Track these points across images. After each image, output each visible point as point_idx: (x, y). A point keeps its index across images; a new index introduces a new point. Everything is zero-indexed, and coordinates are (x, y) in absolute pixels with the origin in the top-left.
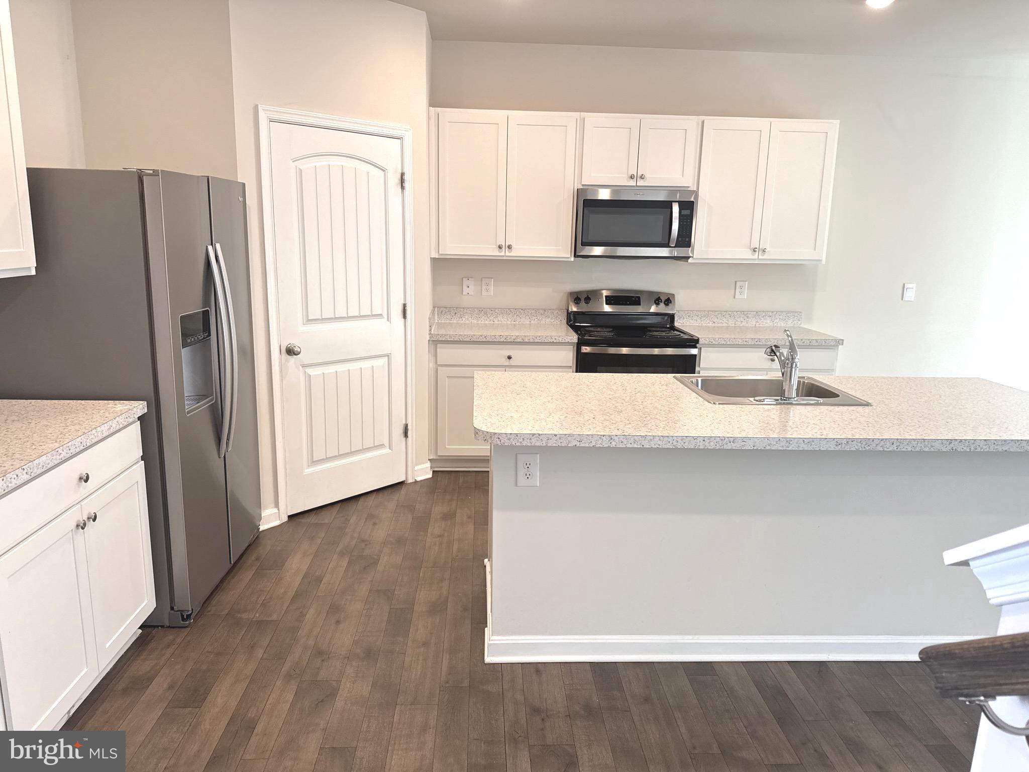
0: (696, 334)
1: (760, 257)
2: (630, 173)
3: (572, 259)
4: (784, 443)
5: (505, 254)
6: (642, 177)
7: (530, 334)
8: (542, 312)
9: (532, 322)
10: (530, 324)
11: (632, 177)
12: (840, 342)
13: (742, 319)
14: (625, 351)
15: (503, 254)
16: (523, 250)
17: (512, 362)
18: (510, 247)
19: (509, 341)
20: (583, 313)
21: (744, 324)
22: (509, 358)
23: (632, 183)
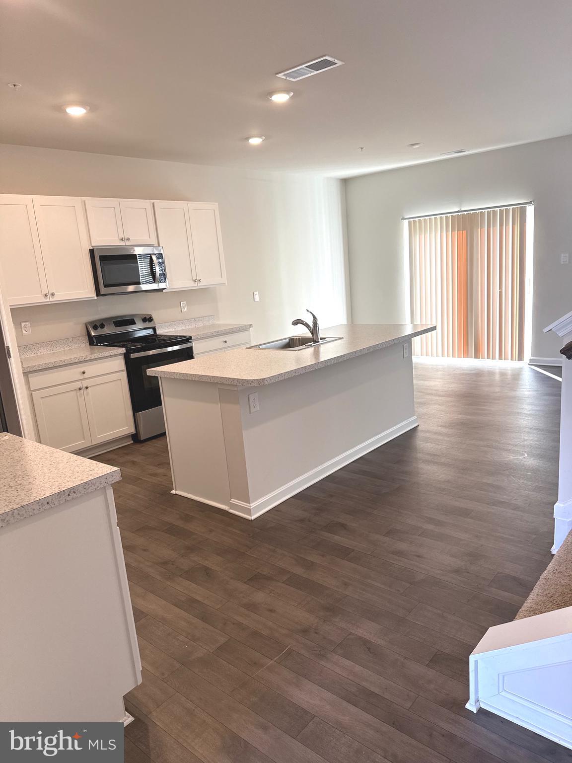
0: (188, 334)
1: (199, 285)
2: (121, 237)
3: (96, 298)
4: (354, 354)
5: (50, 300)
6: (128, 239)
7: (67, 358)
8: (71, 340)
9: (66, 349)
10: (64, 351)
11: (122, 240)
12: (251, 326)
13: (188, 324)
14: (151, 352)
15: (48, 300)
16: (62, 296)
17: (86, 375)
18: (53, 295)
19: (82, 360)
20: (100, 336)
21: (190, 327)
22: (84, 373)
23: (122, 243)
